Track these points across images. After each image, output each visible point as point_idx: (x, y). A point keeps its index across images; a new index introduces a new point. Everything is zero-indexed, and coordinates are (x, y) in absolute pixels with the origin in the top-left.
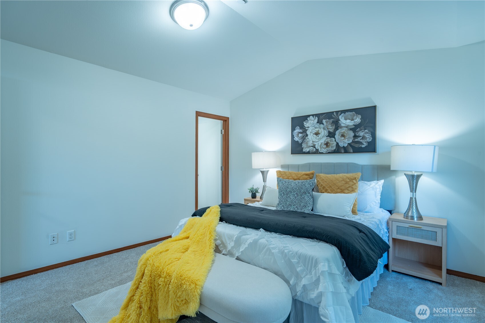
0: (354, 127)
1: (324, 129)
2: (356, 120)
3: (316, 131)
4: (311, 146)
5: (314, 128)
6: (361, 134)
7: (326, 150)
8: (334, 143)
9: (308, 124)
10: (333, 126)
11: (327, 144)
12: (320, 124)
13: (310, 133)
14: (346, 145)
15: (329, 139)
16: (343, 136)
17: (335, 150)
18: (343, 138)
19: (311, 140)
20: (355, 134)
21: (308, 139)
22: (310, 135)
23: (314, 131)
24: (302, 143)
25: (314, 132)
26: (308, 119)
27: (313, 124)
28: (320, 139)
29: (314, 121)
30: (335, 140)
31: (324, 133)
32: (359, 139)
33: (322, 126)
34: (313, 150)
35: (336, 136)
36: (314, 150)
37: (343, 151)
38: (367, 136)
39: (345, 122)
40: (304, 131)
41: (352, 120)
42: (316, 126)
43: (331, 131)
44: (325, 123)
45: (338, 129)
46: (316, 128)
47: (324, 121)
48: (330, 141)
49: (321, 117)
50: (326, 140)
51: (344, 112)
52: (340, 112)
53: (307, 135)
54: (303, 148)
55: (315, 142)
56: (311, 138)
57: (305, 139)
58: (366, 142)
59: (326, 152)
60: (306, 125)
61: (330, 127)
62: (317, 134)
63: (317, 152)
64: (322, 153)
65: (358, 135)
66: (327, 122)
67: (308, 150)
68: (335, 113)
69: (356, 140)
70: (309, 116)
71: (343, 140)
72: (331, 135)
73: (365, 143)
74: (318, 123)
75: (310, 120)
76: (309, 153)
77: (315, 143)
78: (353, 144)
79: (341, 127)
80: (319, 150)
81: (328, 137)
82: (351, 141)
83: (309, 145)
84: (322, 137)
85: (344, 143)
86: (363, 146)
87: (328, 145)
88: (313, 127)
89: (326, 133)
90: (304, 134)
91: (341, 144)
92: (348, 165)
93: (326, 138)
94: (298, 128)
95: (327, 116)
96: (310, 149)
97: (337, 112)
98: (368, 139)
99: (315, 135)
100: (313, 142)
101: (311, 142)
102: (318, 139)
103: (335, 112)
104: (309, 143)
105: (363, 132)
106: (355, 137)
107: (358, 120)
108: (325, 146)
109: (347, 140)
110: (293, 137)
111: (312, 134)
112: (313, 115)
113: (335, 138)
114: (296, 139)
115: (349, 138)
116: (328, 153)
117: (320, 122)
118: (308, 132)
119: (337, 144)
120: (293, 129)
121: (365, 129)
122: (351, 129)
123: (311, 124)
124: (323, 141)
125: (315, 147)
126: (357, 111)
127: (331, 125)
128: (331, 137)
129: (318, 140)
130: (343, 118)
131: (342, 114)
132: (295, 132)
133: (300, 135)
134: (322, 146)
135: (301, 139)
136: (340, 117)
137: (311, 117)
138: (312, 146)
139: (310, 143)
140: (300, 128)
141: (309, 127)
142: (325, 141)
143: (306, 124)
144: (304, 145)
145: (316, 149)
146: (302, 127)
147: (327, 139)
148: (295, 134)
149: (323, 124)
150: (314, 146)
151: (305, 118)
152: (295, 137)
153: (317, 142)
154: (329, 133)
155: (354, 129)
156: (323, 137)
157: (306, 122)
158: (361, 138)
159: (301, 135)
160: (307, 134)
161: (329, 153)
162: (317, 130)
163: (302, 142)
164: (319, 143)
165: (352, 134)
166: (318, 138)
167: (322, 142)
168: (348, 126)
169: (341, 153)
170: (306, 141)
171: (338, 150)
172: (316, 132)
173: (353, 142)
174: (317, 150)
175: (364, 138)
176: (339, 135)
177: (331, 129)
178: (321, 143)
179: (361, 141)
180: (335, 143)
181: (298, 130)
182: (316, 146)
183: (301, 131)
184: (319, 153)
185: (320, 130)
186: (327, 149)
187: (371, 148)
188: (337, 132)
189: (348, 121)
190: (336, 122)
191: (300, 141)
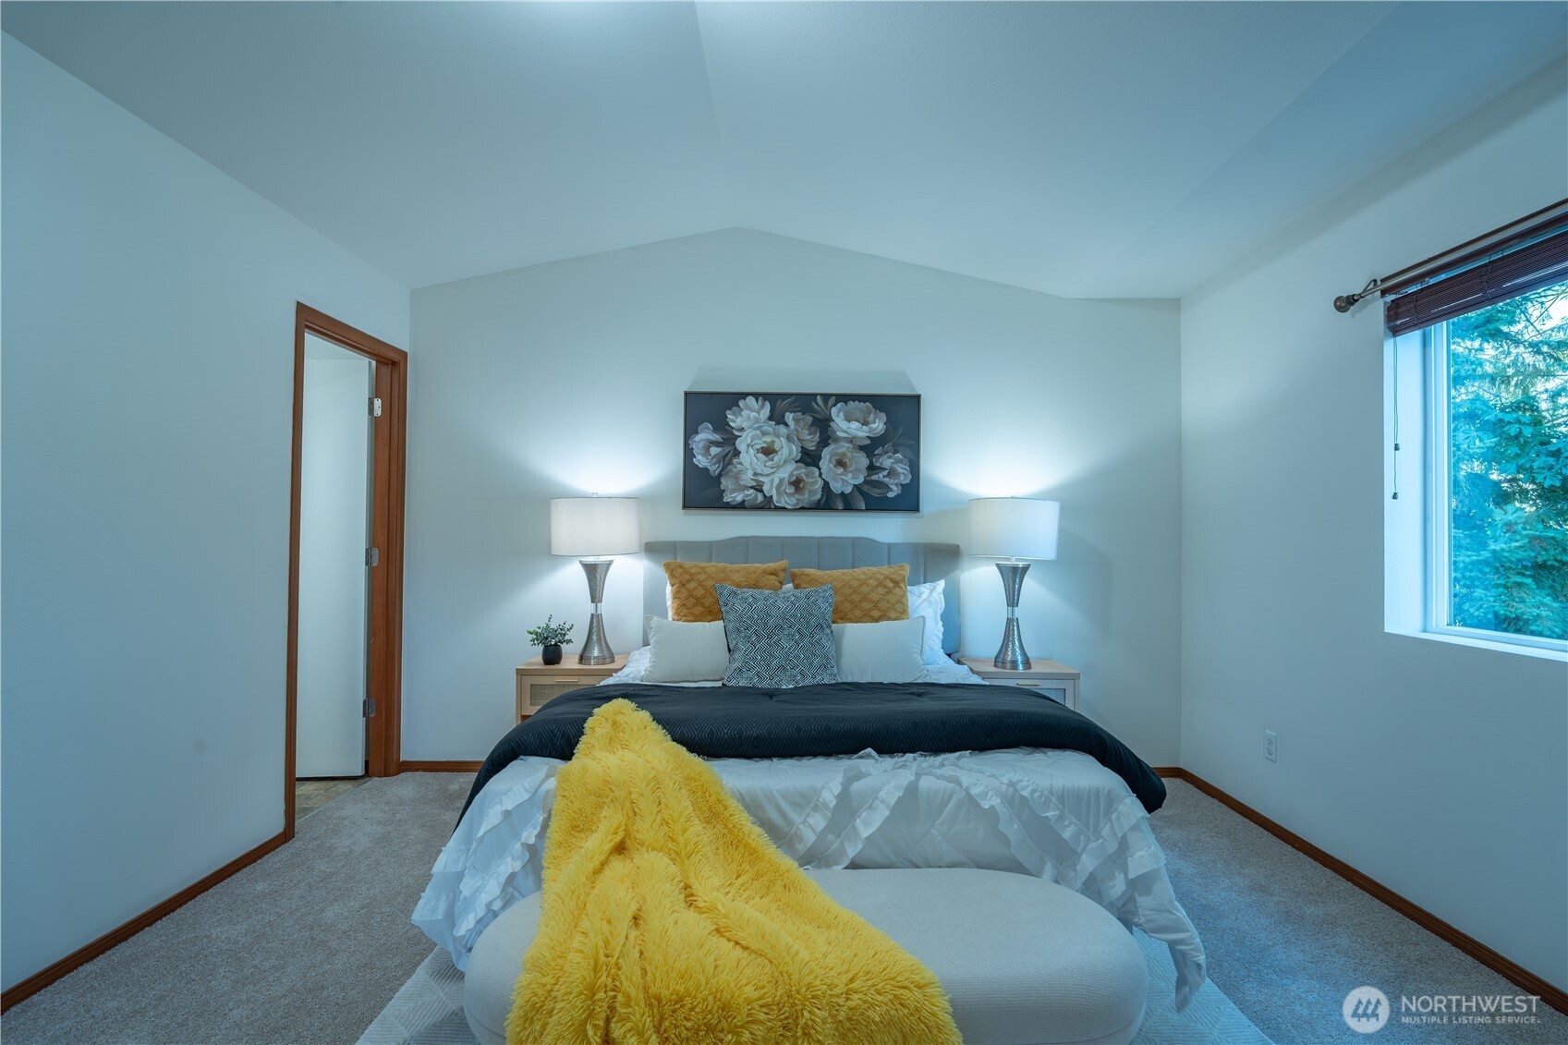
0: (868, 442)
1: (789, 438)
2: (875, 426)
3: (765, 442)
4: (750, 485)
5: (758, 432)
6: (887, 462)
7: (795, 502)
8: (816, 482)
9: (739, 420)
10: (815, 433)
11: (797, 484)
12: (778, 423)
13: (748, 446)
14: (848, 490)
15: (802, 471)
16: (840, 463)
17: (819, 501)
18: (841, 470)
19: (749, 467)
20: (871, 462)
21: (741, 464)
22: (747, 452)
23: (760, 444)
24: (720, 475)
25: (759, 447)
26: (741, 403)
27: (757, 421)
28: (778, 467)
29: (759, 413)
30: (820, 475)
31: (788, 450)
32: (880, 476)
33: (782, 429)
34: (756, 497)
35: (824, 464)
36: (760, 498)
37: (840, 507)
38: (900, 470)
39: (846, 426)
40: (728, 439)
41: (865, 423)
42: (766, 428)
43: (811, 446)
44: (791, 424)
45: (827, 445)
46: (764, 434)
47: (789, 417)
48: (807, 476)
49: (781, 404)
50: (795, 473)
51: (844, 398)
52: (834, 398)
53: (737, 453)
54: (724, 491)
55: (762, 475)
56: (749, 460)
57: (730, 463)
58: (896, 484)
59: (797, 503)
60: (734, 422)
61: (806, 435)
62: (768, 451)
63: (767, 506)
64: (784, 509)
65: (878, 465)
66: (796, 421)
67: (739, 498)
68: (819, 399)
69: (874, 477)
70: (744, 395)
71: (841, 474)
72: (809, 458)
73: (894, 488)
74: (770, 418)
75: (748, 408)
76: (741, 506)
77: (762, 479)
78: (866, 488)
79: (837, 440)
80: (775, 499)
81: (801, 465)
82: (861, 480)
83: (742, 483)
84: (782, 462)
85: (845, 482)
86: (891, 495)
87: (801, 485)
88: (755, 429)
89: (795, 451)
90: (727, 449)
91: (836, 487)
92: (856, 542)
93: (794, 465)
94: (708, 428)
95: (797, 404)
96: (747, 496)
97: (826, 397)
98: (902, 478)
99: (760, 455)
100: (755, 474)
101: (750, 474)
102: (772, 468)
103: (822, 395)
104: (743, 477)
105: (890, 457)
106: (872, 468)
107: (878, 425)
108: (791, 490)
109: (850, 475)
110: (688, 453)
111: (752, 451)
112: (756, 395)
113: (820, 469)
114: (701, 461)
115: (857, 470)
116: (800, 508)
117: (776, 418)
118: (741, 445)
119: (826, 484)
120: (690, 431)
121: (896, 452)
122: (861, 448)
123: (748, 419)
124: (786, 472)
125: (761, 491)
126: (879, 402)
127: (809, 430)
128: (807, 465)
129: (770, 471)
130: (841, 414)
131: (839, 405)
132: (697, 438)
133: (714, 450)
134: (782, 488)
135: (718, 462)
136: (834, 411)
137: (751, 400)
138: (752, 487)
139: (748, 478)
140: (716, 430)
141: (742, 429)
142: (791, 475)
143: (735, 420)
144: (726, 483)
145: (765, 496)
146: (721, 426)
147: (796, 469)
148: (698, 448)
149: (786, 425)
150: (759, 489)
151: (734, 399)
152: (698, 454)
153: (767, 475)
154: (805, 452)
155: (871, 447)
156: (785, 462)
157: (734, 414)
158: (885, 473)
159: (719, 450)
160: (736, 449)
161: (802, 509)
162: (768, 439)
163: (721, 471)
164: (772, 481)
165: (864, 462)
166: (770, 463)
167: (782, 476)
168: (855, 437)
169: (837, 510)
170: (734, 470)
171: (827, 502)
172: (765, 445)
173: (866, 482)
174: (768, 499)
175: (892, 473)
176: (830, 461)
177: (811, 441)
178: (781, 480)
179: (886, 480)
180: (820, 483)
181: (705, 434)
182: (766, 488)
183: (717, 437)
184: (772, 507)
185: (777, 440)
186: (797, 496)
187: (908, 501)
188: (826, 453)
189: (855, 425)
190: (823, 426)
191: (714, 469)
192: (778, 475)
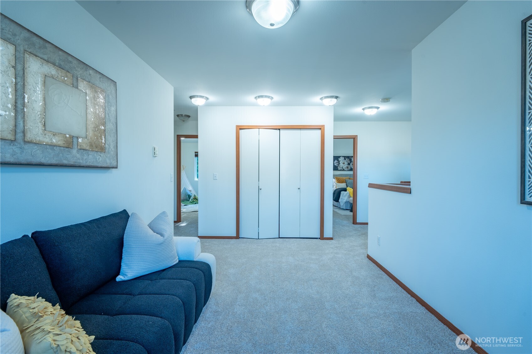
5: (342, 161)
11: (347, 167)
15: (348, 166)
17: (350, 169)
28: (345, 165)
29: (343, 158)
31: (346, 163)
33: (345, 160)
34: (342, 169)
35: (351, 165)
40: (339, 162)
43: (349, 163)
47: (346, 159)
49: (345, 157)
53: (340, 164)
56: (341, 164)
61: (348, 161)
62: (344, 163)
63: (344, 170)
64: (346, 170)
70: (341, 156)
72: (349, 164)
76: (340, 170)
77: (343, 167)
89: (347, 163)
95: (347, 157)
97: (351, 156)
108: (347, 168)
110: (334, 164)
112: (342, 156)
114: (335, 165)
117: (345, 159)
118: (340, 163)
120: (334, 161)
123: (341, 159)
124: (346, 166)
133: (337, 163)
134: (345, 168)
139: (341, 167)
140: (337, 161)
143: (339, 159)
144: (338, 167)
146: (338, 160)
151: (339, 157)
154: (348, 163)
177: (349, 162)
180: (350, 167)
181: (336, 161)
183: (337, 162)
188: (351, 163)
191: (337, 166)
192: (345, 166)
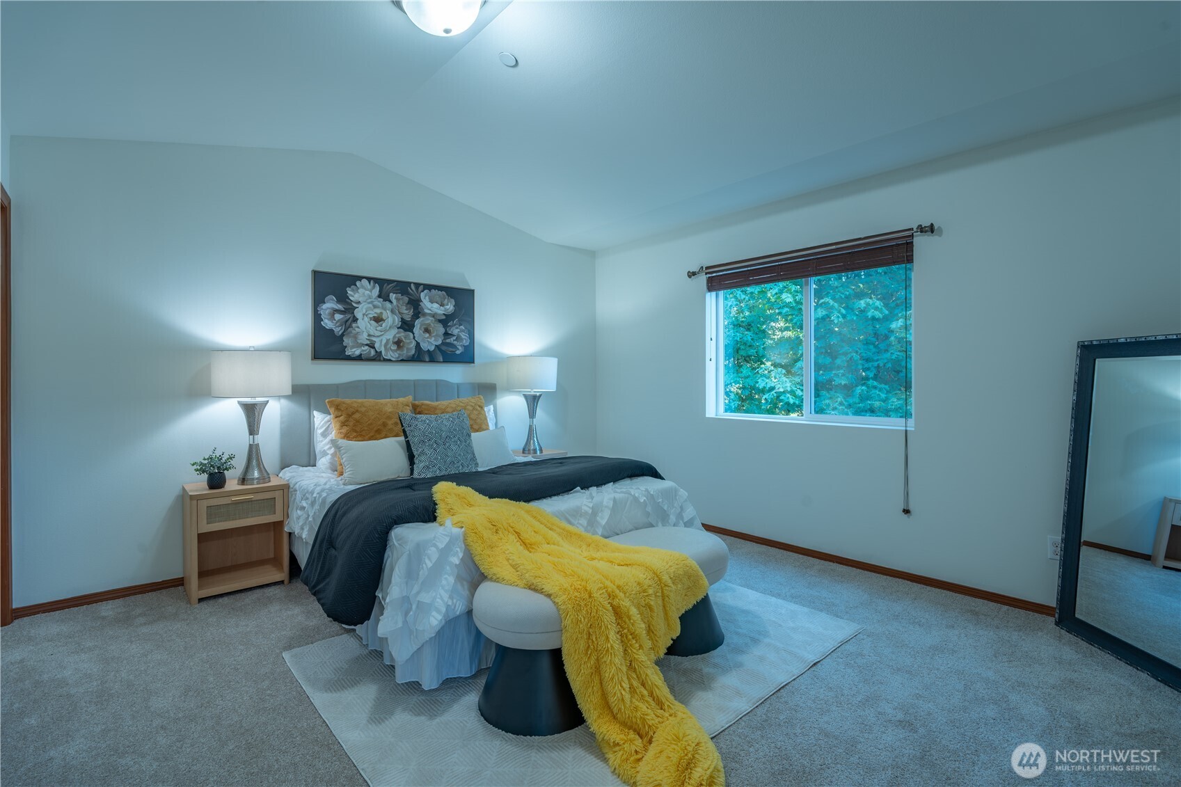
0: (444, 317)
1: (392, 311)
2: (448, 307)
3: (375, 313)
4: (365, 343)
5: (371, 305)
6: (455, 331)
7: (397, 355)
8: (412, 342)
9: (356, 295)
10: (410, 309)
11: (398, 343)
12: (385, 300)
13: (364, 315)
14: (432, 348)
15: (402, 334)
16: (427, 330)
17: (414, 355)
18: (427, 335)
19: (364, 330)
20: (446, 330)
21: (358, 327)
22: (363, 319)
23: (373, 313)
24: (343, 335)
25: (371, 316)
26: (358, 283)
27: (370, 297)
28: (385, 331)
29: (371, 291)
30: (414, 338)
31: (392, 320)
32: (451, 340)
33: (388, 305)
34: (370, 352)
35: (416, 330)
36: (373, 352)
37: (427, 360)
38: (463, 337)
39: (432, 306)
40: (349, 309)
41: (442, 305)
42: (376, 303)
43: (408, 318)
44: (394, 301)
45: (418, 318)
46: (375, 307)
47: (393, 296)
48: (405, 338)
49: (387, 287)
50: (397, 335)
51: (429, 287)
52: (422, 286)
53: (355, 320)
54: (346, 347)
55: (374, 336)
56: (364, 326)
57: (350, 326)
58: (461, 346)
59: (399, 357)
60: (353, 297)
61: (404, 310)
62: (378, 320)
63: (378, 358)
64: (390, 360)
65: (450, 332)
66: (397, 299)
67: (357, 352)
68: (412, 286)
69: (448, 341)
70: (360, 278)
71: (428, 338)
72: (407, 326)
73: (460, 348)
74: (380, 296)
75: (363, 287)
76: (359, 358)
77: (374, 339)
78: (444, 348)
79: (424, 315)
80: (383, 354)
81: (401, 330)
82: (439, 342)
83: (359, 341)
84: (388, 328)
85: (429, 343)
86: (458, 352)
87: (401, 344)
88: (369, 303)
89: (397, 322)
90: (348, 316)
91: (425, 346)
92: (438, 383)
93: (396, 330)
94: (333, 300)
95: (398, 288)
96: (363, 351)
97: (417, 285)
98: (464, 341)
99: (373, 322)
100: (369, 335)
101: (365, 335)
102: (381, 331)
103: (415, 284)
104: (360, 337)
105: (457, 328)
106: (447, 334)
107: (450, 307)
108: (394, 347)
109: (433, 339)
110: (317, 318)
111: (366, 319)
112: (369, 279)
113: (414, 334)
114: (327, 324)
115: (437, 335)
116: (401, 360)
117: (384, 296)
118: (358, 313)
119: (418, 344)
120: (318, 300)
121: (460, 325)
122: (440, 321)
123: (363, 295)
124: (392, 334)
125: (374, 348)
126: (450, 292)
127: (406, 306)
128: (406, 330)
129: (380, 333)
130: (427, 298)
131: (426, 291)
132: (324, 306)
133: (338, 317)
134: (388, 346)
135: (341, 325)
136: (422, 295)
137: (365, 282)
138: (367, 345)
139: (363, 338)
140: (339, 301)
141: (359, 303)
142: (394, 337)
143: (353, 295)
144: (347, 341)
145: (376, 352)
146: (343, 298)
147: (398, 333)
148: (325, 314)
149: (391, 302)
150: (372, 346)
151: (353, 280)
152: (325, 318)
153: (378, 336)
154: (403, 321)
155: (446, 321)
156: (390, 328)
157: (353, 290)
158: (455, 338)
159: (342, 316)
160: (354, 316)
161: (402, 360)
162: (378, 311)
163: (344, 332)
164: (382, 340)
165: (442, 330)
166: (379, 328)
167: (388, 338)
168: (436, 314)
169: (425, 361)
170: (354, 332)
171: (419, 356)
172: (376, 315)
173: (443, 343)
174: (379, 354)
175: (459, 338)
176: (420, 328)
177: (407, 314)
178: (388, 341)
179: (455, 342)
180: (414, 344)
181: (330, 304)
182: (377, 346)
183: (340, 307)
184: (382, 359)
185: (384, 312)
186: (398, 352)
187: (467, 357)
188: (417, 323)
189: (436, 305)
190: (415, 304)
191: (338, 331)
192: (385, 336)
